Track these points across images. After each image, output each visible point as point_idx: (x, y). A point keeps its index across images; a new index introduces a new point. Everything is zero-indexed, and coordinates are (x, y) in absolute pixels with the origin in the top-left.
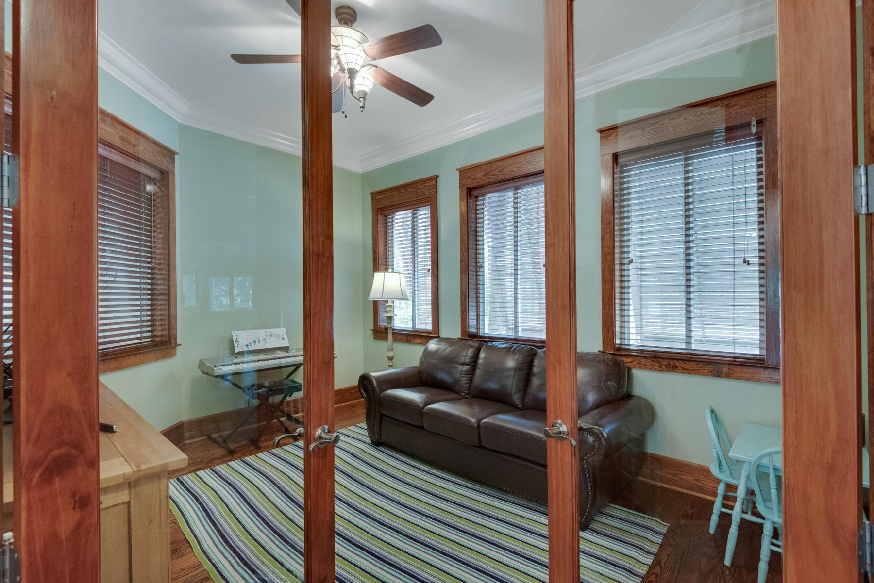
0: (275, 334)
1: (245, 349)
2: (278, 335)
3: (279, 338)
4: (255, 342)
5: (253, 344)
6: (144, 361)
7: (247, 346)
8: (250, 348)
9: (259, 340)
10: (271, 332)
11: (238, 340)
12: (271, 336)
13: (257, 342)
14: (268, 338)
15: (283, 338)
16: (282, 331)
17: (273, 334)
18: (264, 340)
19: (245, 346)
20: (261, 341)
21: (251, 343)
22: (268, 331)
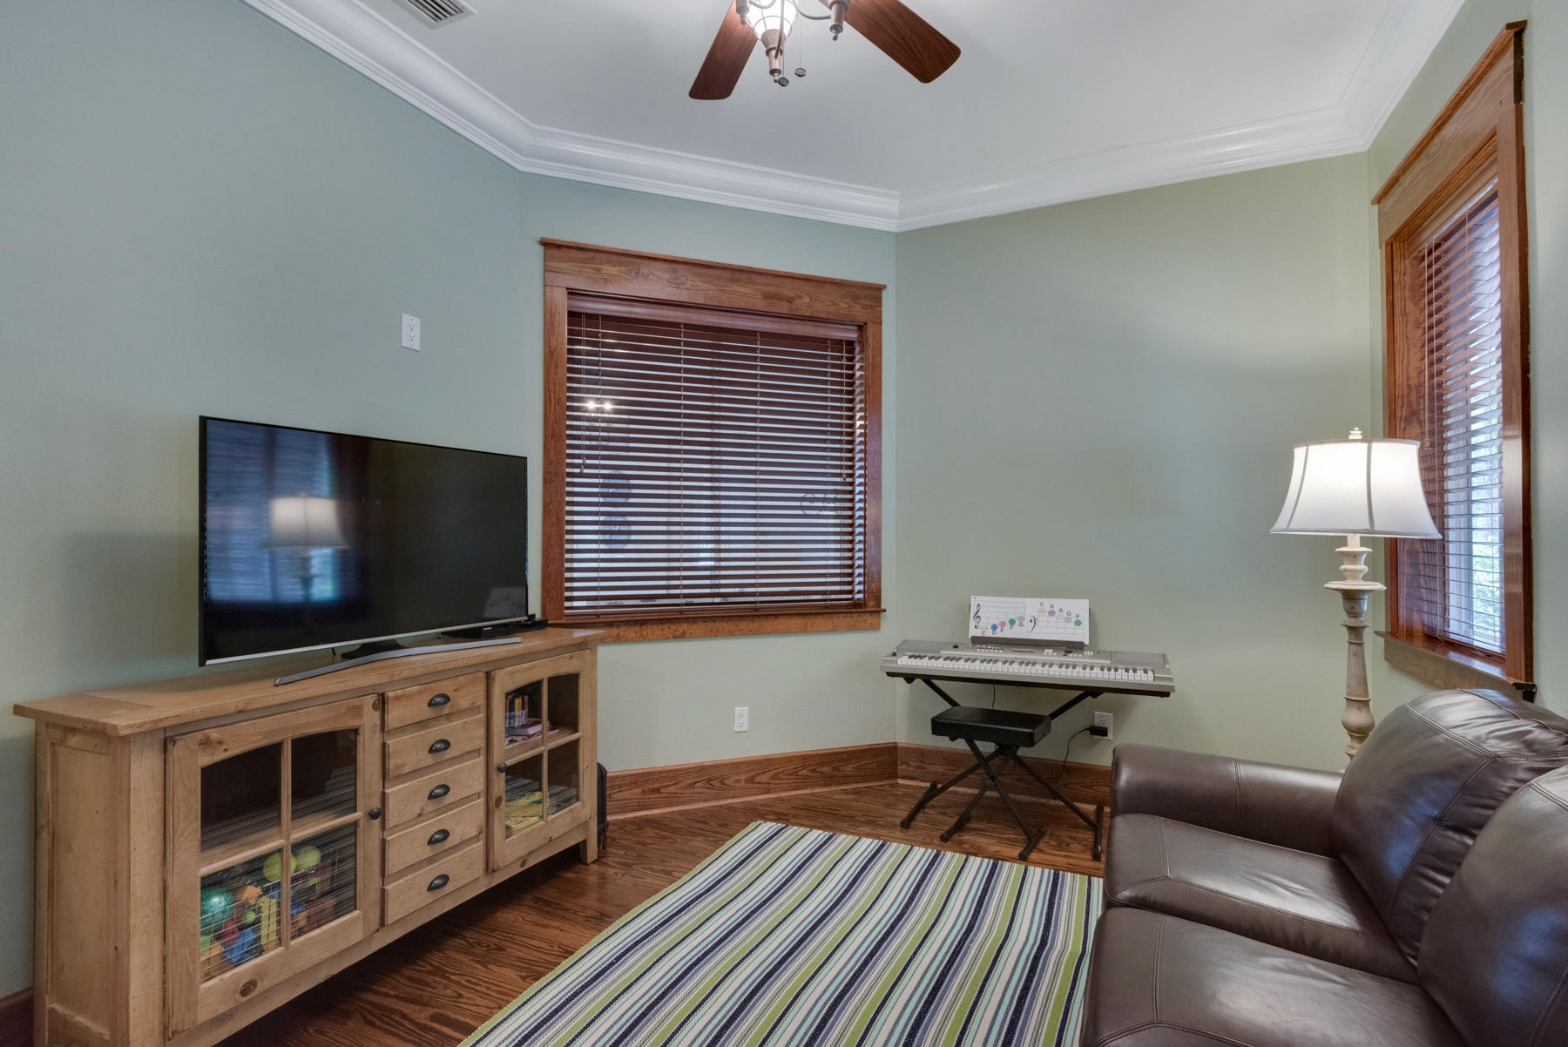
0: (1061, 610)
1: (989, 633)
2: (1069, 613)
3: (1068, 620)
4: (1012, 622)
5: (1008, 626)
6: (806, 628)
7: (994, 627)
8: (999, 634)
9: (1022, 619)
10: (1052, 606)
11: (979, 614)
12: (1052, 613)
13: (1017, 622)
14: (1044, 619)
15: (1078, 623)
16: (1081, 607)
17: (1056, 610)
18: (1034, 621)
19: (990, 626)
20: (1026, 622)
21: (1003, 624)
22: (1047, 602)
